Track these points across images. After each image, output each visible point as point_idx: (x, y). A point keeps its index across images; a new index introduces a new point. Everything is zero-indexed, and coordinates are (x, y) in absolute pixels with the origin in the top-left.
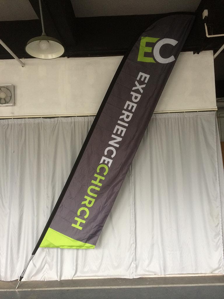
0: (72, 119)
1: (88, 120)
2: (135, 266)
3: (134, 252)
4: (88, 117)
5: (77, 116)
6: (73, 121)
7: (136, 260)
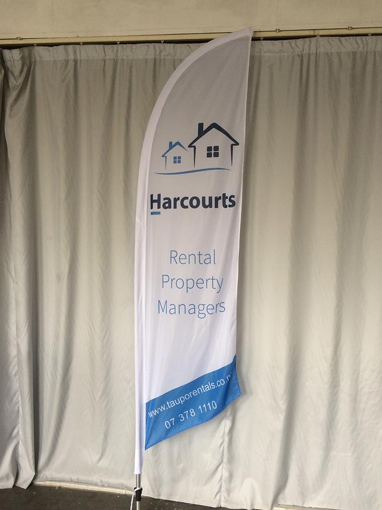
0: (69, 52)
1: (117, 55)
2: (226, 474)
3: (227, 439)
4: (115, 45)
5: (85, 44)
6: (71, 57)
7: (231, 460)
